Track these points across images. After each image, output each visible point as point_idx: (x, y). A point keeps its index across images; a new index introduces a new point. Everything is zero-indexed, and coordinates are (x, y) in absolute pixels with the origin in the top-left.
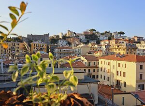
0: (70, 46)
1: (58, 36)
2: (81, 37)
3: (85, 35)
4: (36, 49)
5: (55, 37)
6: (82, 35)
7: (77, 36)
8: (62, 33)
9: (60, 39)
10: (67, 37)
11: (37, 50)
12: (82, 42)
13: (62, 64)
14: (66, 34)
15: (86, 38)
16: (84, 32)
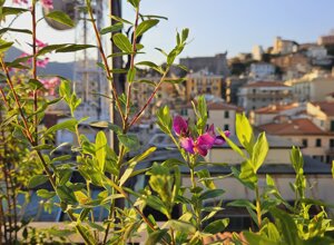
0: (280, 78)
1: (249, 56)
2: (314, 53)
3: (327, 46)
4: (196, 91)
5: (242, 58)
6: (315, 45)
7: (303, 50)
8: (261, 47)
9: (256, 62)
10: (275, 56)
11: (200, 93)
12: (316, 66)
13: (257, 124)
14: (271, 49)
15: (329, 53)
16: (325, 38)
